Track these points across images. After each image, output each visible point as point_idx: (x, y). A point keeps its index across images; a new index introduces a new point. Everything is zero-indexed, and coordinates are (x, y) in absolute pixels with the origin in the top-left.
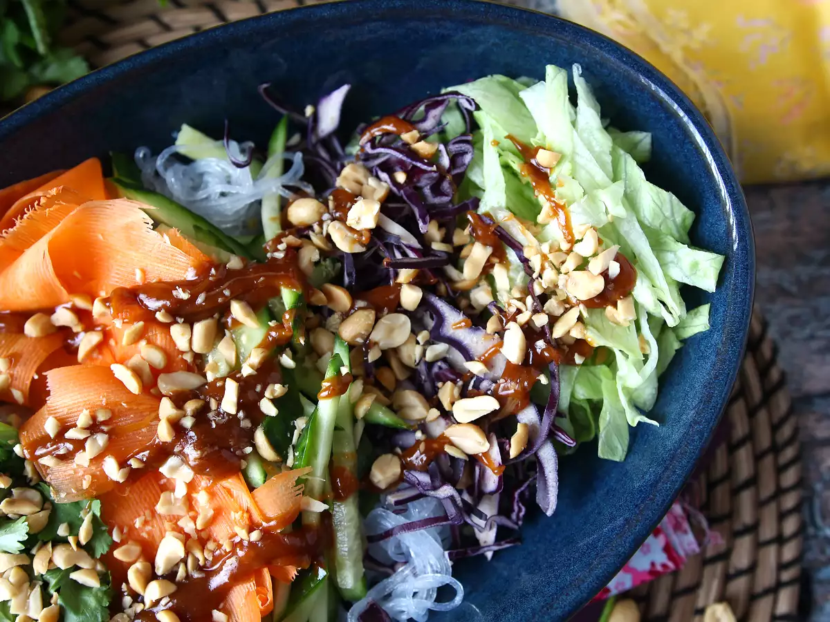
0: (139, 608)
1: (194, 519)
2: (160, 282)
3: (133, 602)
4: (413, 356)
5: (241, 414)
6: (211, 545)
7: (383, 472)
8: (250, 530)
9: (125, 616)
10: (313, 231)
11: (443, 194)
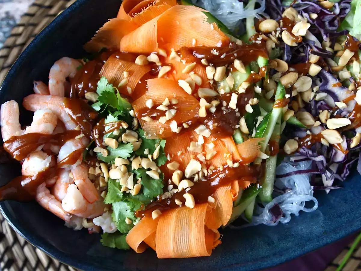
0: (176, 191)
1: (205, 155)
2: (204, 46)
3: (173, 188)
4: (310, 97)
5: (237, 110)
6: (212, 168)
7: (290, 146)
8: (234, 163)
9: (170, 193)
10: (272, 34)
11: (334, 26)
